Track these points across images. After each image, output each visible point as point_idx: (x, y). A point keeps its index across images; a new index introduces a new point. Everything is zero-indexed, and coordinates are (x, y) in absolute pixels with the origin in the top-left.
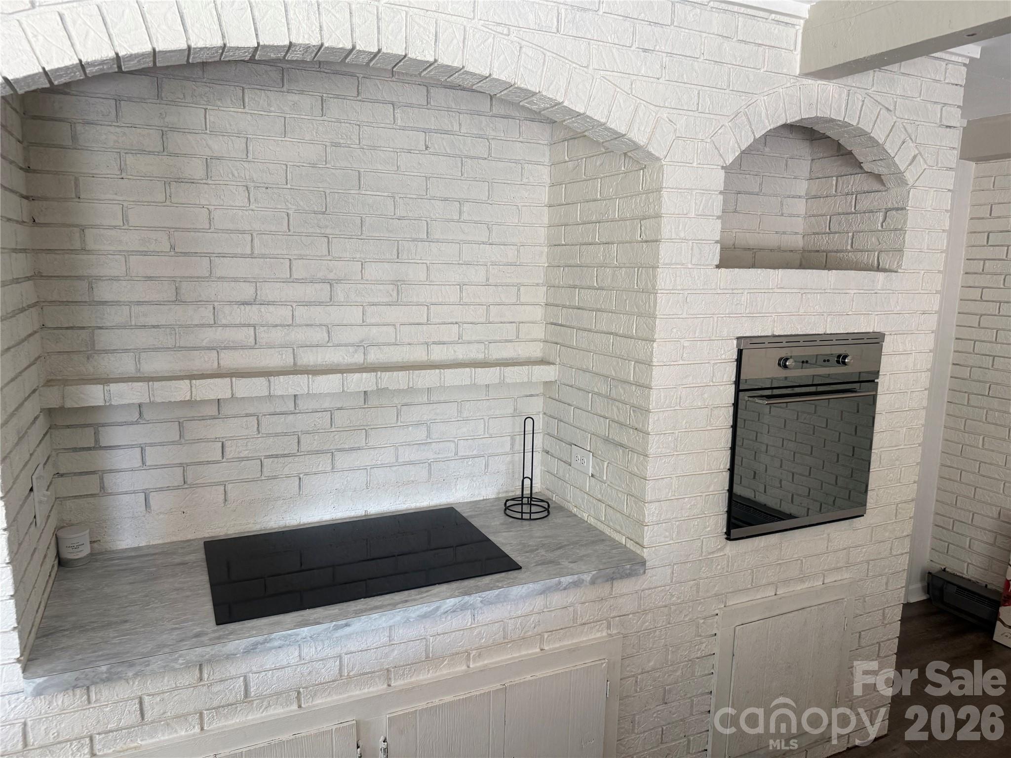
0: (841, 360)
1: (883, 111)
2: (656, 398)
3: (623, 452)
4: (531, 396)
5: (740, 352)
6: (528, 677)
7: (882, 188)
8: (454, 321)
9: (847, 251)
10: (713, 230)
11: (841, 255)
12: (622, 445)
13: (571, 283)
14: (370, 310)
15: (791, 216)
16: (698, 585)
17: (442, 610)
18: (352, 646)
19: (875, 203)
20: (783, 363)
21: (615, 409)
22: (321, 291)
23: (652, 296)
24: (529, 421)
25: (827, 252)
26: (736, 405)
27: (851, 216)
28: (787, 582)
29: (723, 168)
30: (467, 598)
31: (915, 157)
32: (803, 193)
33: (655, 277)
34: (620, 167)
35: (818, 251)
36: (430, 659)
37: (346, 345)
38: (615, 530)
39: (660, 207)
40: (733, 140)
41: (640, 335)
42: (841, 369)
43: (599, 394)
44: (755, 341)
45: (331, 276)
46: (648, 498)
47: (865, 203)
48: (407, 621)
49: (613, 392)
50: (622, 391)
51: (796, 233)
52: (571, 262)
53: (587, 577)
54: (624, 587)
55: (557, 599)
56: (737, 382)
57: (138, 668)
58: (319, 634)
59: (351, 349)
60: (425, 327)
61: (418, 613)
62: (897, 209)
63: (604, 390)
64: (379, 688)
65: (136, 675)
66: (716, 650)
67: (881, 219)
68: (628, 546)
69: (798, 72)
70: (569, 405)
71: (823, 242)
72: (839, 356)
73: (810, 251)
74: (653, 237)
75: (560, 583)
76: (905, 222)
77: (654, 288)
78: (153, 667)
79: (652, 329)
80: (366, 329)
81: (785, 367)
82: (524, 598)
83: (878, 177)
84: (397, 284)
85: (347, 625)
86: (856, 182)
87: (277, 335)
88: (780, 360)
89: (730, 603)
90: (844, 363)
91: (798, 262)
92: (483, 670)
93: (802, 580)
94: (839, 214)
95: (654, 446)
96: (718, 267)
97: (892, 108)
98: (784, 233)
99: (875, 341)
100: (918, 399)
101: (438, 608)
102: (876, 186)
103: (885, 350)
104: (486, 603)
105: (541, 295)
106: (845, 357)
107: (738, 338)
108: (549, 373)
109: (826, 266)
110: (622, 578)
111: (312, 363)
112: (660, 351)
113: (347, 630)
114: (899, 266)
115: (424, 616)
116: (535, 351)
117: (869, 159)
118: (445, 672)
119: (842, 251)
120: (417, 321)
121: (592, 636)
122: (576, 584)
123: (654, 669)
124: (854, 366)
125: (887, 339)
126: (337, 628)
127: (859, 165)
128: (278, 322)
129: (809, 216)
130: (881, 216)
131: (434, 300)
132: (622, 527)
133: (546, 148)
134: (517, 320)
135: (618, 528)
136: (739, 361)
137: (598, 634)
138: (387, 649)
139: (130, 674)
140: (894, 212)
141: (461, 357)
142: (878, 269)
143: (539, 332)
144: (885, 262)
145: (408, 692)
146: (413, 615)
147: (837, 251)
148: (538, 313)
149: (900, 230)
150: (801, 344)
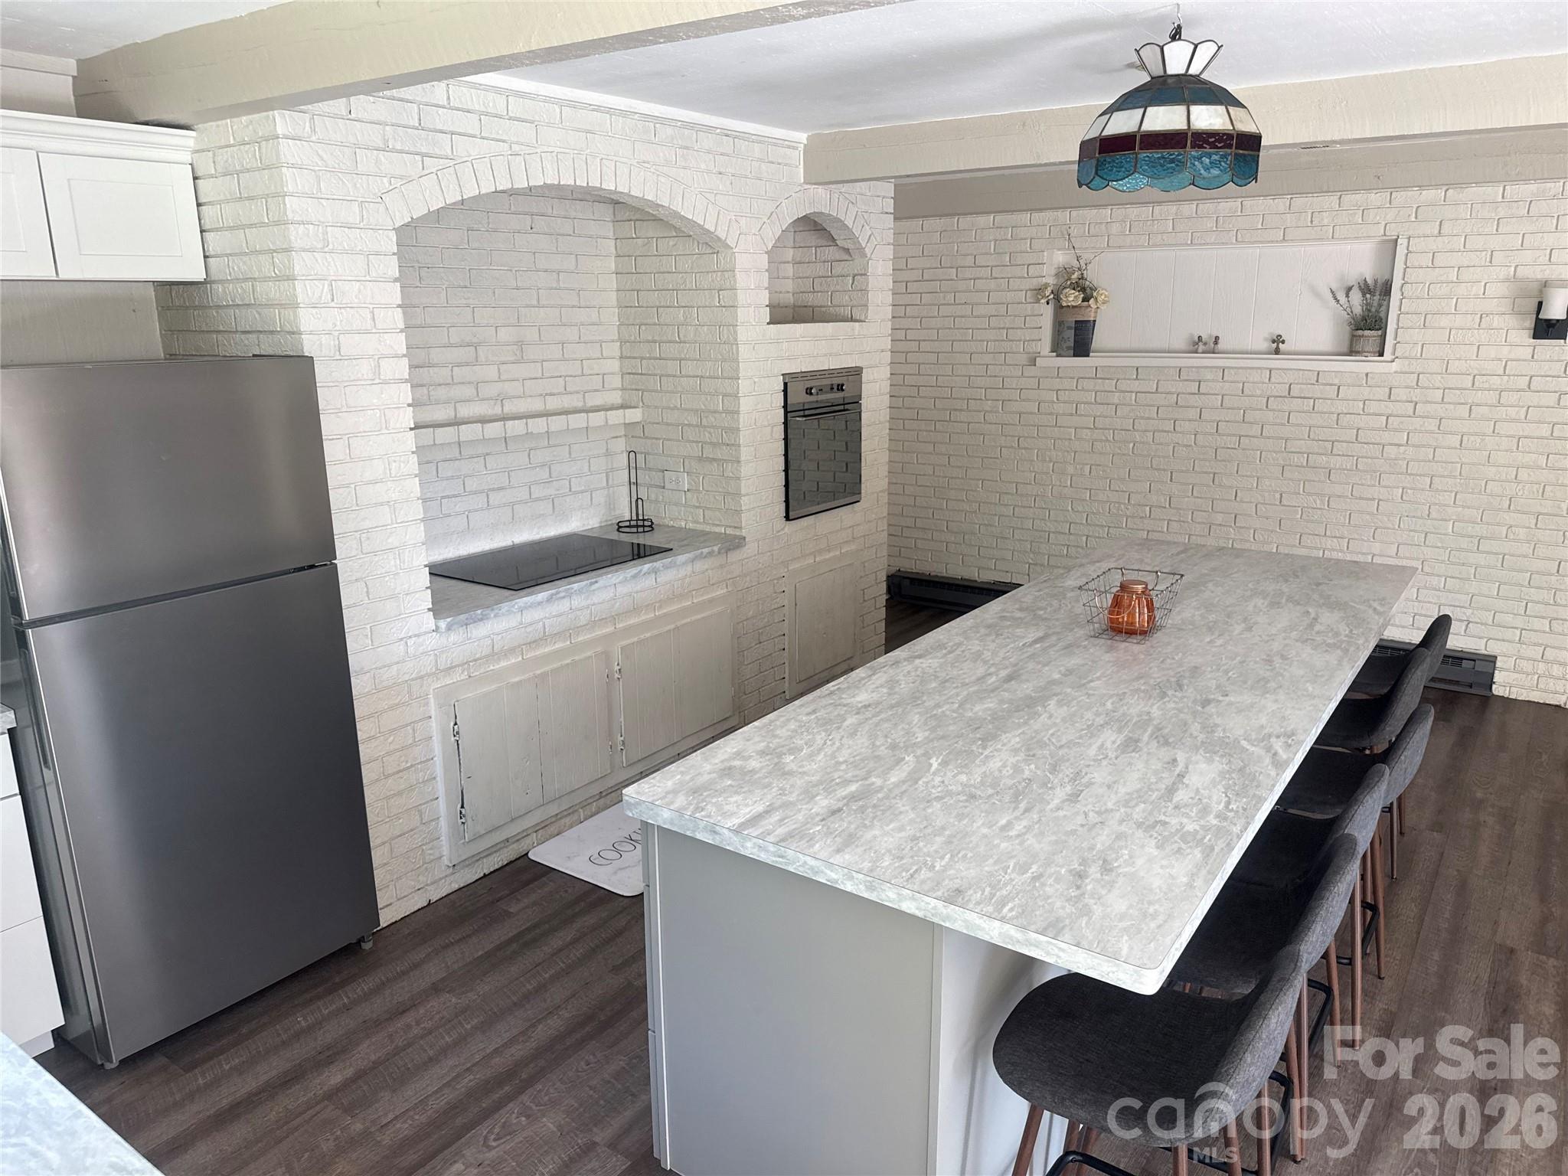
0: (840, 388)
1: (850, 205)
2: (743, 419)
3: (718, 465)
4: (617, 437)
5: (786, 384)
6: (689, 620)
7: (850, 259)
8: (559, 375)
9: (827, 306)
10: (764, 298)
11: (823, 309)
12: (714, 460)
13: (650, 338)
14: (503, 367)
15: (784, 278)
16: (772, 555)
17: (643, 573)
18: (595, 600)
19: (846, 270)
20: (809, 391)
21: (707, 434)
22: (467, 353)
23: (734, 346)
24: (632, 455)
25: (813, 307)
26: (786, 423)
27: (829, 279)
28: (820, 551)
29: (766, 253)
30: (655, 564)
31: (870, 236)
32: (790, 259)
33: (735, 332)
34: (694, 249)
35: (806, 306)
36: (636, 610)
37: (488, 399)
38: (714, 525)
39: (735, 281)
40: (771, 233)
41: (725, 375)
42: (840, 395)
43: (689, 425)
44: (794, 376)
45: (475, 340)
46: (743, 492)
47: (838, 269)
48: (626, 580)
49: (704, 420)
50: (713, 420)
51: (788, 292)
52: (649, 321)
53: (716, 549)
54: (735, 556)
55: (699, 566)
56: (785, 407)
57: (496, 611)
58: (582, 588)
59: (492, 402)
60: (540, 381)
61: (631, 574)
62: (861, 275)
63: (694, 420)
64: (609, 629)
65: (495, 616)
66: (786, 603)
67: (851, 282)
68: (727, 532)
69: (802, 181)
70: (657, 439)
71: (810, 299)
72: (838, 385)
73: (799, 307)
74: (731, 304)
75: (702, 553)
76: (867, 285)
77: (736, 340)
78: (503, 610)
79: (737, 370)
80: (500, 384)
81: (811, 394)
82: (684, 564)
83: (847, 251)
84: (520, 344)
85: (596, 582)
86: (831, 253)
87: (441, 393)
88: (807, 389)
89: (790, 568)
90: (843, 390)
91: (791, 319)
92: (665, 615)
93: (829, 551)
94: (820, 277)
95: (745, 454)
96: (768, 324)
97: (854, 202)
98: (781, 292)
99: (856, 372)
100: (885, 415)
101: (641, 570)
102: (847, 257)
103: (864, 379)
104: (666, 567)
105: (614, 349)
106: (843, 385)
107: (783, 375)
108: (635, 415)
109: (813, 320)
110: (734, 549)
111: (466, 416)
112: (744, 385)
113: (597, 585)
114: (866, 317)
115: (634, 577)
116: (616, 398)
117: (842, 238)
118: (644, 617)
119: (824, 307)
120: (533, 376)
121: (718, 593)
122: (711, 554)
123: (752, 617)
124: (848, 393)
125: (864, 370)
126: (592, 584)
127: (834, 240)
128: (442, 382)
129: (796, 278)
130: (850, 279)
131: (545, 358)
132: (720, 521)
133: (611, 224)
134: (602, 372)
135: (718, 523)
136: (785, 391)
137: (721, 592)
138: (613, 602)
139: (492, 615)
140: (859, 277)
141: (566, 406)
142: (852, 320)
143: (617, 382)
144: (856, 315)
145: (627, 630)
146: (629, 576)
147: (821, 307)
148: (614, 365)
149: (864, 291)
150: (827, 376)
